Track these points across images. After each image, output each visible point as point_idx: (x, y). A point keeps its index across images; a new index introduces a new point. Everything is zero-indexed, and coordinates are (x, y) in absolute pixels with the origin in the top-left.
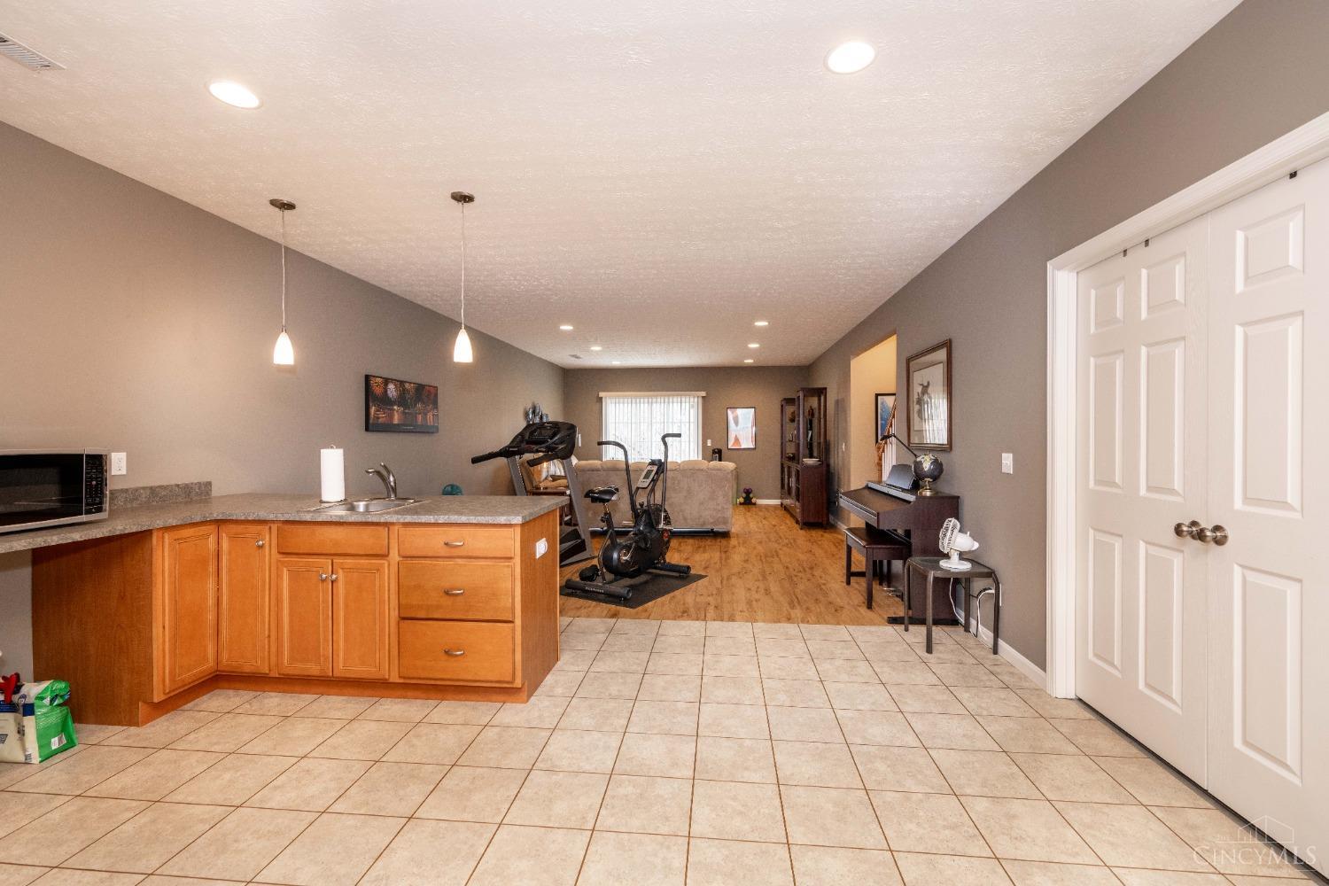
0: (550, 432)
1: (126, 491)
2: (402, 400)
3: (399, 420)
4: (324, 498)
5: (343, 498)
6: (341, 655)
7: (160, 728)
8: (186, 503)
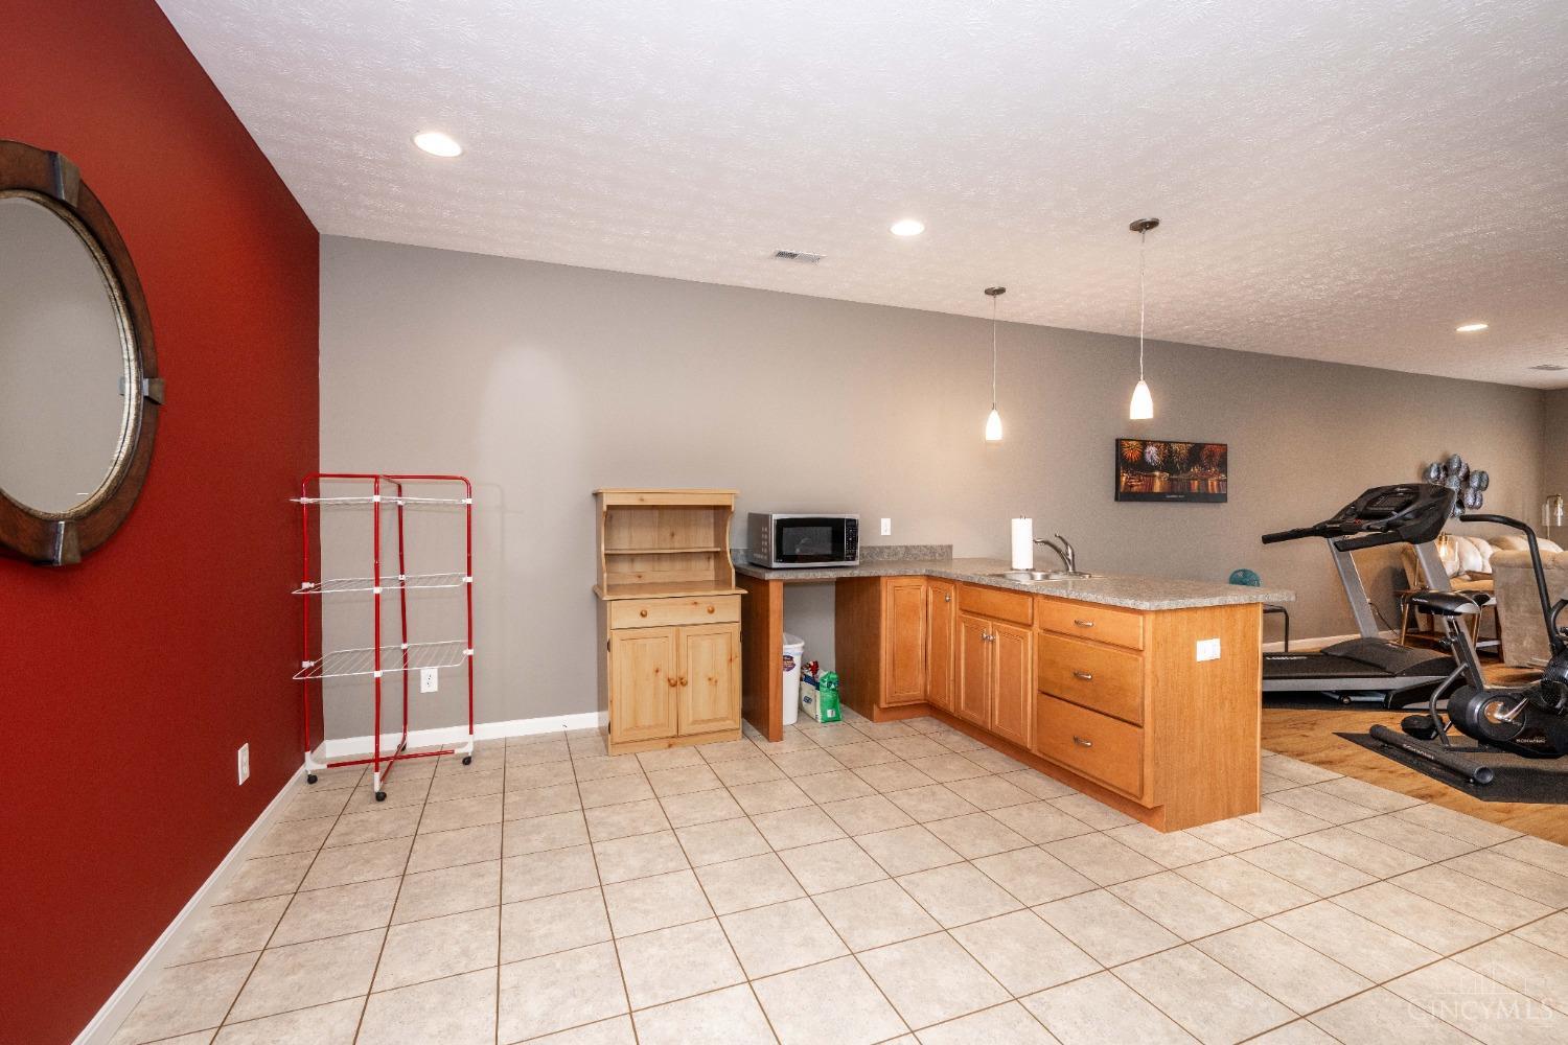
0: (1397, 502)
1: (889, 548)
2: (1168, 464)
3: (1161, 486)
4: (1015, 566)
5: (1031, 567)
6: (997, 713)
7: (881, 728)
8: (931, 561)
